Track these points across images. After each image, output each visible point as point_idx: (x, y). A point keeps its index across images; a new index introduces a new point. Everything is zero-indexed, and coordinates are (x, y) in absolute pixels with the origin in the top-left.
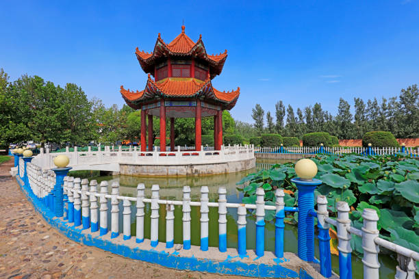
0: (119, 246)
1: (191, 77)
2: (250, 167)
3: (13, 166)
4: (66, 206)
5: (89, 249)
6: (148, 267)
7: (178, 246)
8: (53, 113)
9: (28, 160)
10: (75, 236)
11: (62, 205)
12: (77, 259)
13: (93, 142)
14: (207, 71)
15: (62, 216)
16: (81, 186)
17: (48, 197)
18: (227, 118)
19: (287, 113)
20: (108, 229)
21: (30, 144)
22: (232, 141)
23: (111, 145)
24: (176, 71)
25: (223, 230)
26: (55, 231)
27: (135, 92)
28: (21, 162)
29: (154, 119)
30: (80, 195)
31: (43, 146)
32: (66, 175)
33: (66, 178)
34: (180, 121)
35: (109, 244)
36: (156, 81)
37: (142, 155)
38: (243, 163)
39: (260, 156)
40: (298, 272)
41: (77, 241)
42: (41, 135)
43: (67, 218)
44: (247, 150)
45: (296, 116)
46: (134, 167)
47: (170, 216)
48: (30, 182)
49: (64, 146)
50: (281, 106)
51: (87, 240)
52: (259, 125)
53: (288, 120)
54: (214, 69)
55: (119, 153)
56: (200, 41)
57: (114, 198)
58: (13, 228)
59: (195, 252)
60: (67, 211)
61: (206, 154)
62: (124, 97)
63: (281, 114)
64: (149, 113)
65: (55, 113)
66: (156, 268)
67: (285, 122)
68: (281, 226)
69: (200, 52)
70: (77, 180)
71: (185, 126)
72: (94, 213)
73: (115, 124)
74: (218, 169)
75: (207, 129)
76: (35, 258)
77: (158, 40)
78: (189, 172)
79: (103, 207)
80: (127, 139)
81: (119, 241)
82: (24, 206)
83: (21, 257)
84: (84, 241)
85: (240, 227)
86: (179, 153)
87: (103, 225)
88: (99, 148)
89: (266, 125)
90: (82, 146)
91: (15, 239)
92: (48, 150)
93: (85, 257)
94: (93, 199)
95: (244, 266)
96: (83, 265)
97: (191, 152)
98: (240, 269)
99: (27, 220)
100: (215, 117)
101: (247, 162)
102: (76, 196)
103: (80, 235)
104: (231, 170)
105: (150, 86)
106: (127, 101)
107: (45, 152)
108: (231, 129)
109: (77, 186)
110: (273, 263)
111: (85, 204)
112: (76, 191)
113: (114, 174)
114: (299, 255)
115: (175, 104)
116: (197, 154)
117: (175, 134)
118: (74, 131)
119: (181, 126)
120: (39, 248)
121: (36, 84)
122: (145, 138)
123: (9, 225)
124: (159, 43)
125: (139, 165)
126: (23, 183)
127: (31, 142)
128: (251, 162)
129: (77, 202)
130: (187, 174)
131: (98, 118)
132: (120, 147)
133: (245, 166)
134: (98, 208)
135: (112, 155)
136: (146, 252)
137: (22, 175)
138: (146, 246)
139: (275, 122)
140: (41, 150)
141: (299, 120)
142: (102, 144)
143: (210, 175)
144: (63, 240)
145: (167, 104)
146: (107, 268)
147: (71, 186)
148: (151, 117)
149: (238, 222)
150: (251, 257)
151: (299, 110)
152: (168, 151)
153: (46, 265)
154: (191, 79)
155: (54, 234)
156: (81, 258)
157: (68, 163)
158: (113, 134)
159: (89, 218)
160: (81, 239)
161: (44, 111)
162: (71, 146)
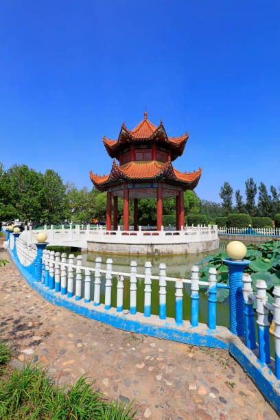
0: (81, 308)
1: (153, 160)
2: (212, 248)
3: (5, 240)
4: (44, 273)
5: (59, 308)
6: (102, 326)
7: (126, 311)
8: (35, 195)
9: (17, 235)
10: (49, 298)
11: (41, 272)
12: (50, 314)
13: (66, 221)
14: (168, 153)
15: (40, 281)
16: (55, 257)
17: (31, 266)
18: (191, 198)
19: (258, 191)
20: (73, 294)
21: (17, 222)
22: (195, 221)
23: (81, 223)
24: (139, 155)
25: (163, 300)
26: (35, 293)
27: (102, 176)
28: (12, 237)
29: (119, 199)
30: (54, 264)
31: (26, 224)
32: (45, 248)
33: (45, 251)
34: (143, 201)
35: (74, 305)
36: (121, 165)
37: (107, 233)
38: (205, 244)
39: (226, 237)
40: (227, 344)
41: (50, 301)
42: (25, 215)
43: (44, 283)
44: (210, 230)
45: (269, 194)
46: (100, 245)
47: (120, 285)
48: (18, 253)
49: (43, 224)
50: (251, 183)
51: (58, 301)
52: (227, 204)
53: (260, 199)
54: (175, 151)
55: (88, 231)
56: (162, 126)
57: (79, 268)
58: (7, 288)
59: (139, 318)
60: (44, 277)
61: (167, 234)
62: (92, 181)
63: (252, 192)
64: (115, 195)
65: (37, 195)
66: (108, 327)
67: (257, 201)
68: (214, 301)
69: (161, 136)
70: (52, 253)
71: (148, 206)
72: (63, 279)
73: (85, 205)
74: (178, 250)
75: (171, 209)
76: (22, 310)
77: (123, 128)
78: (150, 250)
79: (70, 275)
80: (95, 218)
81: (81, 303)
82: (14, 272)
83: (13, 308)
84: (56, 301)
85: (177, 299)
86: (140, 233)
87: (70, 290)
88: (71, 227)
89: (234, 204)
90: (56, 224)
91: (9, 295)
92: (31, 227)
93: (56, 314)
94: (63, 268)
95: (180, 333)
96: (54, 319)
97: (151, 232)
98: (176, 336)
99: (16, 283)
100: (177, 197)
101: (209, 244)
102: (51, 265)
103: (52, 297)
104: (192, 250)
105: (114, 170)
106: (95, 184)
107: (28, 229)
108: (196, 209)
109: (52, 257)
110: (205, 333)
111: (57, 272)
112: (51, 262)
113: (82, 250)
114: (230, 329)
115: (137, 186)
116: (158, 234)
117: (138, 214)
118: (51, 211)
119: (145, 206)
120: (25, 303)
121: (23, 171)
122: (111, 217)
123: (5, 285)
124: (123, 131)
125: (104, 243)
126: (13, 255)
127: (18, 220)
128: (214, 243)
129: (51, 270)
130: (148, 253)
131: (71, 199)
132: (88, 226)
133: (207, 247)
134: (67, 276)
135: (81, 233)
136: (101, 313)
137: (12, 248)
138: (101, 309)
139: (244, 200)
140: (26, 227)
141: (272, 198)
142: (74, 223)
143: (170, 255)
144: (40, 300)
145: (130, 186)
146: (71, 323)
147: (48, 256)
148: (116, 198)
149: (176, 294)
150: (186, 326)
151: (272, 187)
152: (131, 230)
153: (29, 316)
154: (153, 162)
155: (35, 295)
156: (53, 314)
157: (46, 239)
158: (83, 214)
159: (60, 283)
160: (53, 300)
161: (28, 193)
162: (48, 224)
